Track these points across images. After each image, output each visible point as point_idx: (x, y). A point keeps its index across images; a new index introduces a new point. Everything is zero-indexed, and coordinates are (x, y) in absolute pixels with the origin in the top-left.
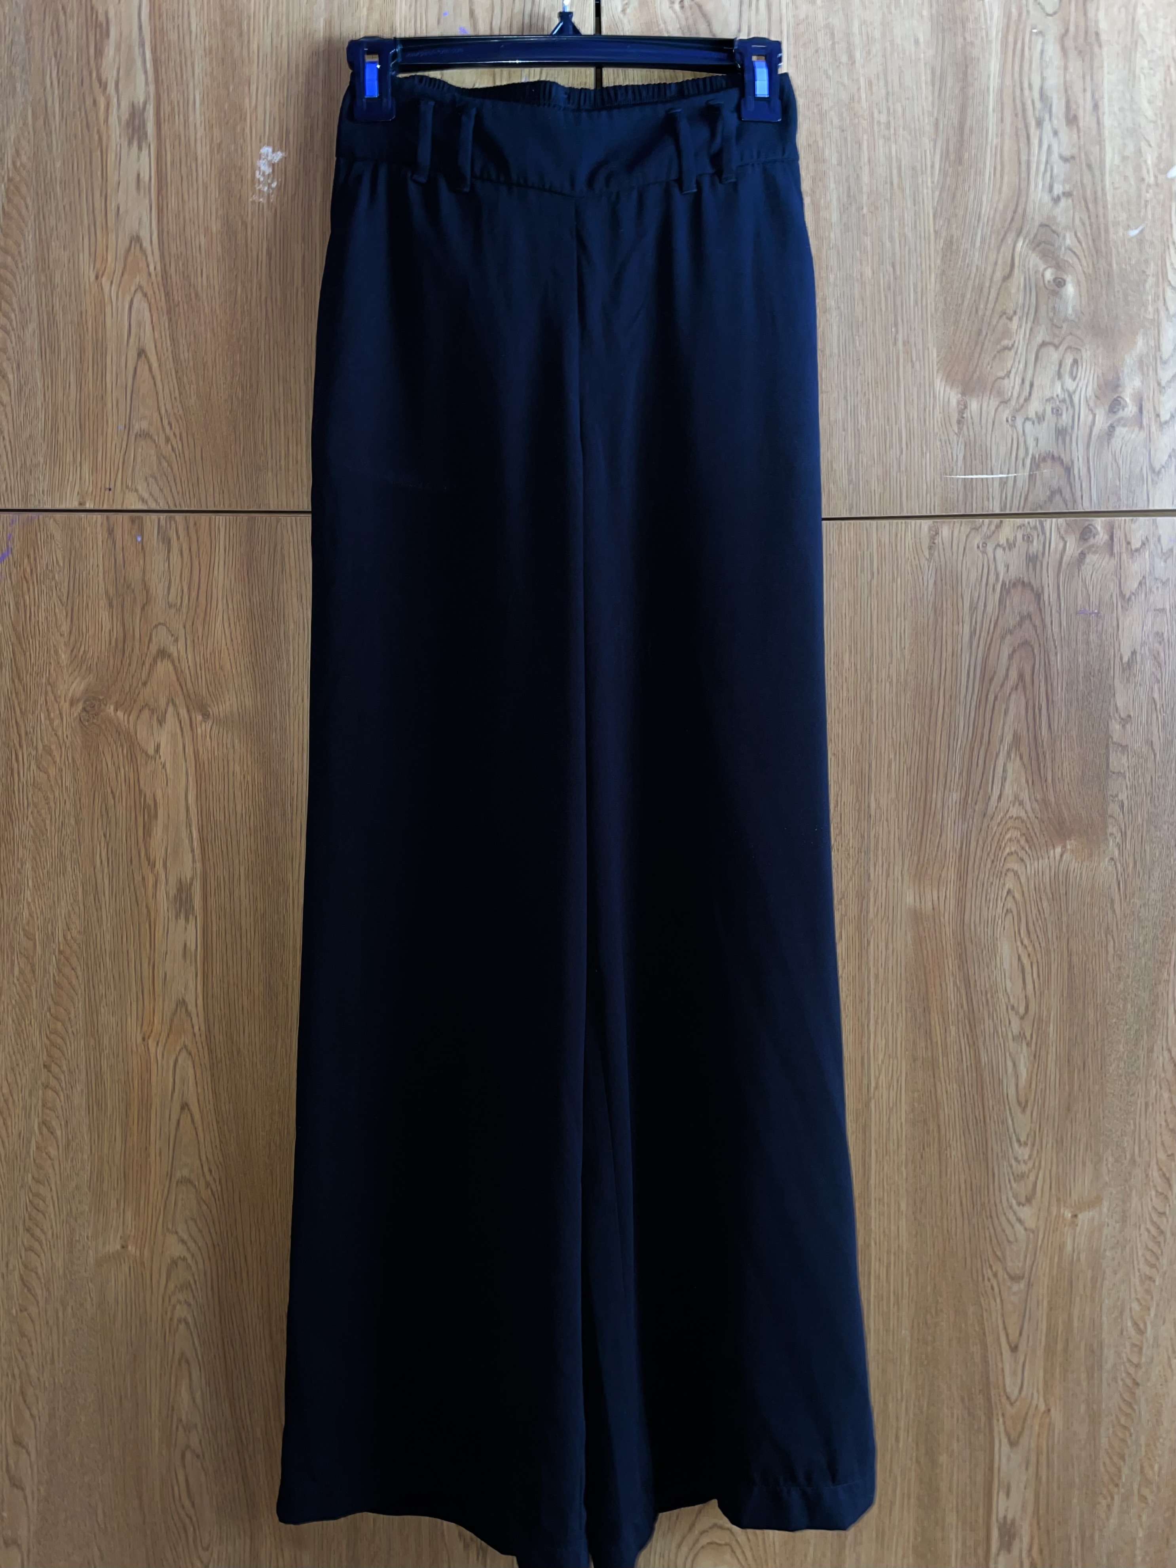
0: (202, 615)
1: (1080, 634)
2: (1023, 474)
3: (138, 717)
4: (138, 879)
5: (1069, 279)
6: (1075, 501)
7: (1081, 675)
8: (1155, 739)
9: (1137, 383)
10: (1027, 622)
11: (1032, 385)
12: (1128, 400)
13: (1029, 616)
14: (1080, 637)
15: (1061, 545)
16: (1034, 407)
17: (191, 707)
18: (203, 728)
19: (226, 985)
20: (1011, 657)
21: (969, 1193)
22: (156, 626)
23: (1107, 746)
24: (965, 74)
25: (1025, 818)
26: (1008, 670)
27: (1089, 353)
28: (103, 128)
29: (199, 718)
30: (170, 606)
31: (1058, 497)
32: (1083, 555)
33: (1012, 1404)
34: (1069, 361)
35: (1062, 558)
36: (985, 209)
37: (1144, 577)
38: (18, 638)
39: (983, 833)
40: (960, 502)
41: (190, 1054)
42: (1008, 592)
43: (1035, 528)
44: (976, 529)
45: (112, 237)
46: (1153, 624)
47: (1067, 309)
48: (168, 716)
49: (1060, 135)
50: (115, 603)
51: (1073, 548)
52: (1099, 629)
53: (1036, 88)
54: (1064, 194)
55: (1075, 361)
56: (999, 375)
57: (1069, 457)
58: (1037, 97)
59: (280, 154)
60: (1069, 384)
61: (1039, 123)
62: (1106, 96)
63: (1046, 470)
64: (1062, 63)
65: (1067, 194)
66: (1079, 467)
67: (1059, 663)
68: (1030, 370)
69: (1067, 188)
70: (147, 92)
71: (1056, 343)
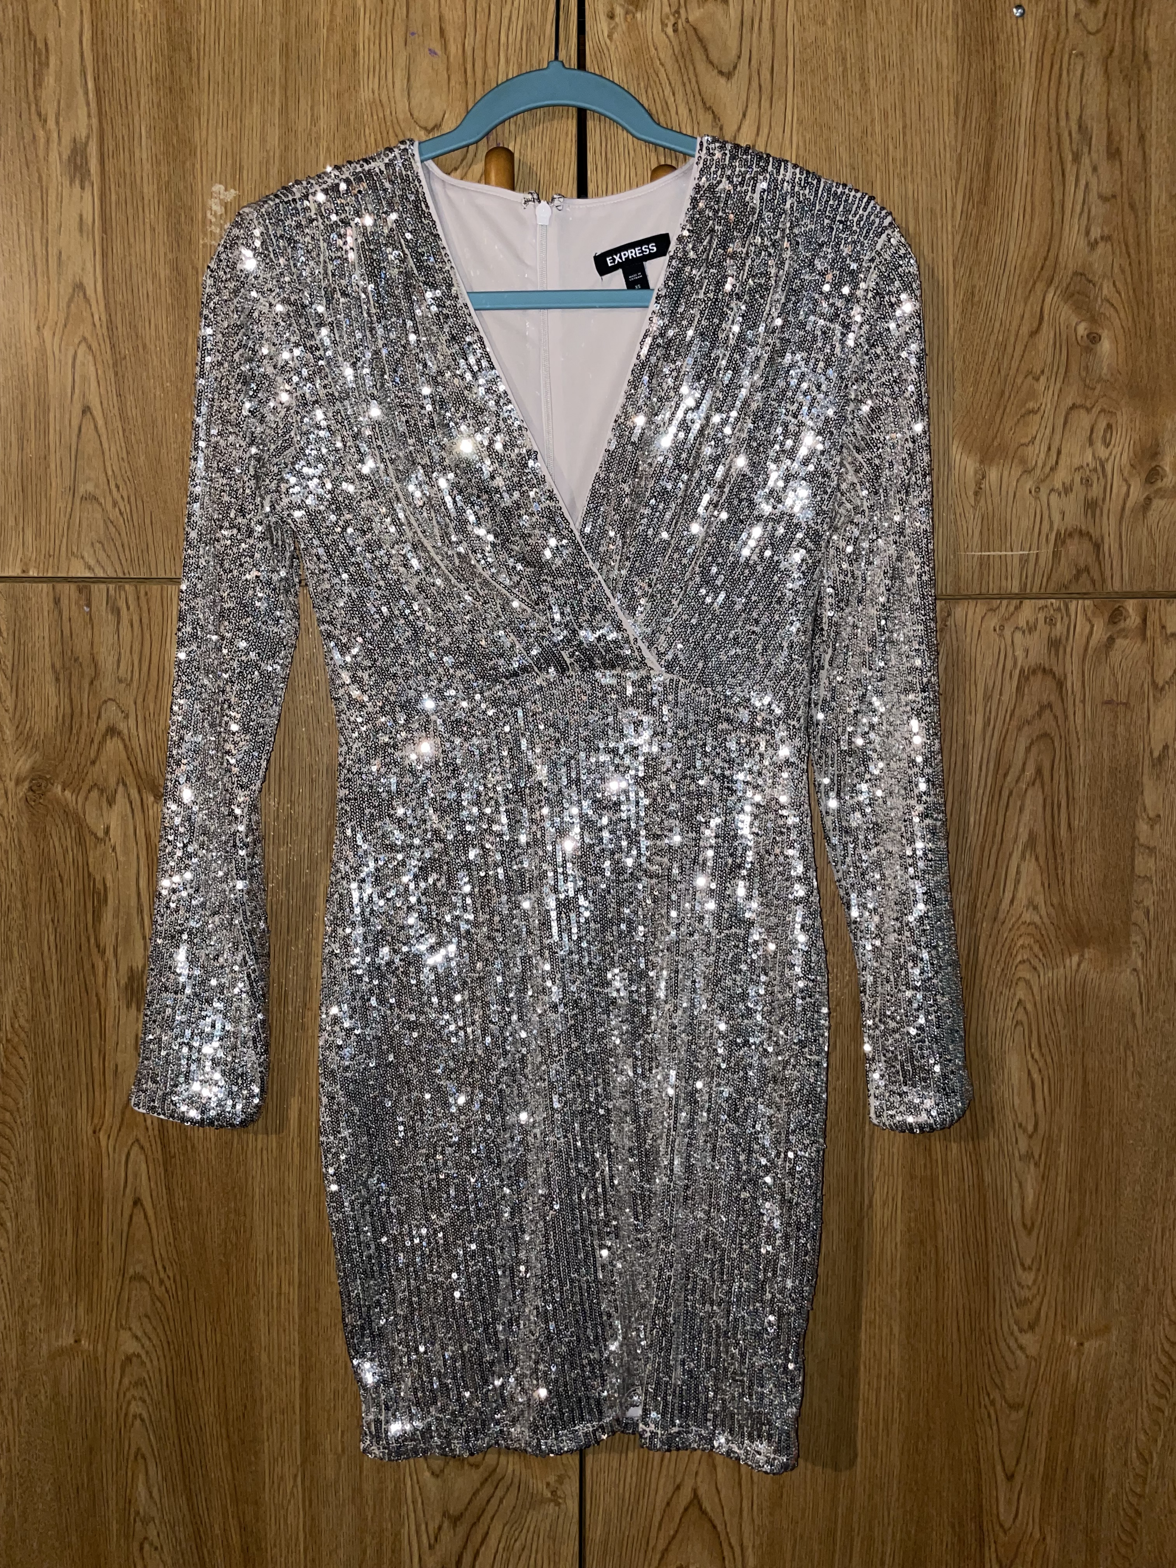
0: (154, 690)
1: (1105, 725)
2: (1047, 551)
3: (87, 797)
4: (88, 966)
6: (1104, 581)
7: (1106, 769)
10: (1048, 711)
11: (1059, 453)
12: (1167, 469)
13: (1050, 706)
14: (1105, 731)
15: (1088, 630)
16: (1061, 476)
17: (142, 786)
18: (155, 808)
20: (1028, 750)
21: (967, 1318)
22: (105, 702)
23: (1133, 848)
25: (1039, 923)
26: (1024, 764)
27: (1125, 417)
28: (43, 165)
29: (151, 799)
30: (120, 681)
31: (1084, 576)
32: (1111, 640)
33: (1005, 1532)
34: (1102, 426)
35: (1088, 642)
36: (1013, 259)
39: (993, 939)
40: (975, 581)
42: (1028, 678)
43: (1059, 609)
44: (993, 610)
47: (1101, 368)
48: (119, 796)
49: (1100, 170)
50: (61, 677)
51: (1100, 632)
52: (1128, 720)
53: (1074, 117)
54: (1102, 238)
55: (1109, 426)
56: (1023, 441)
57: (1098, 533)
58: (1074, 127)
59: (233, 192)
60: (1103, 452)
61: (1077, 158)
62: (1154, 127)
63: (1073, 547)
64: (1105, 88)
65: (1106, 238)
66: (1110, 543)
67: (1081, 758)
68: (1057, 437)
69: (1106, 232)
70: (90, 126)
71: (1089, 405)
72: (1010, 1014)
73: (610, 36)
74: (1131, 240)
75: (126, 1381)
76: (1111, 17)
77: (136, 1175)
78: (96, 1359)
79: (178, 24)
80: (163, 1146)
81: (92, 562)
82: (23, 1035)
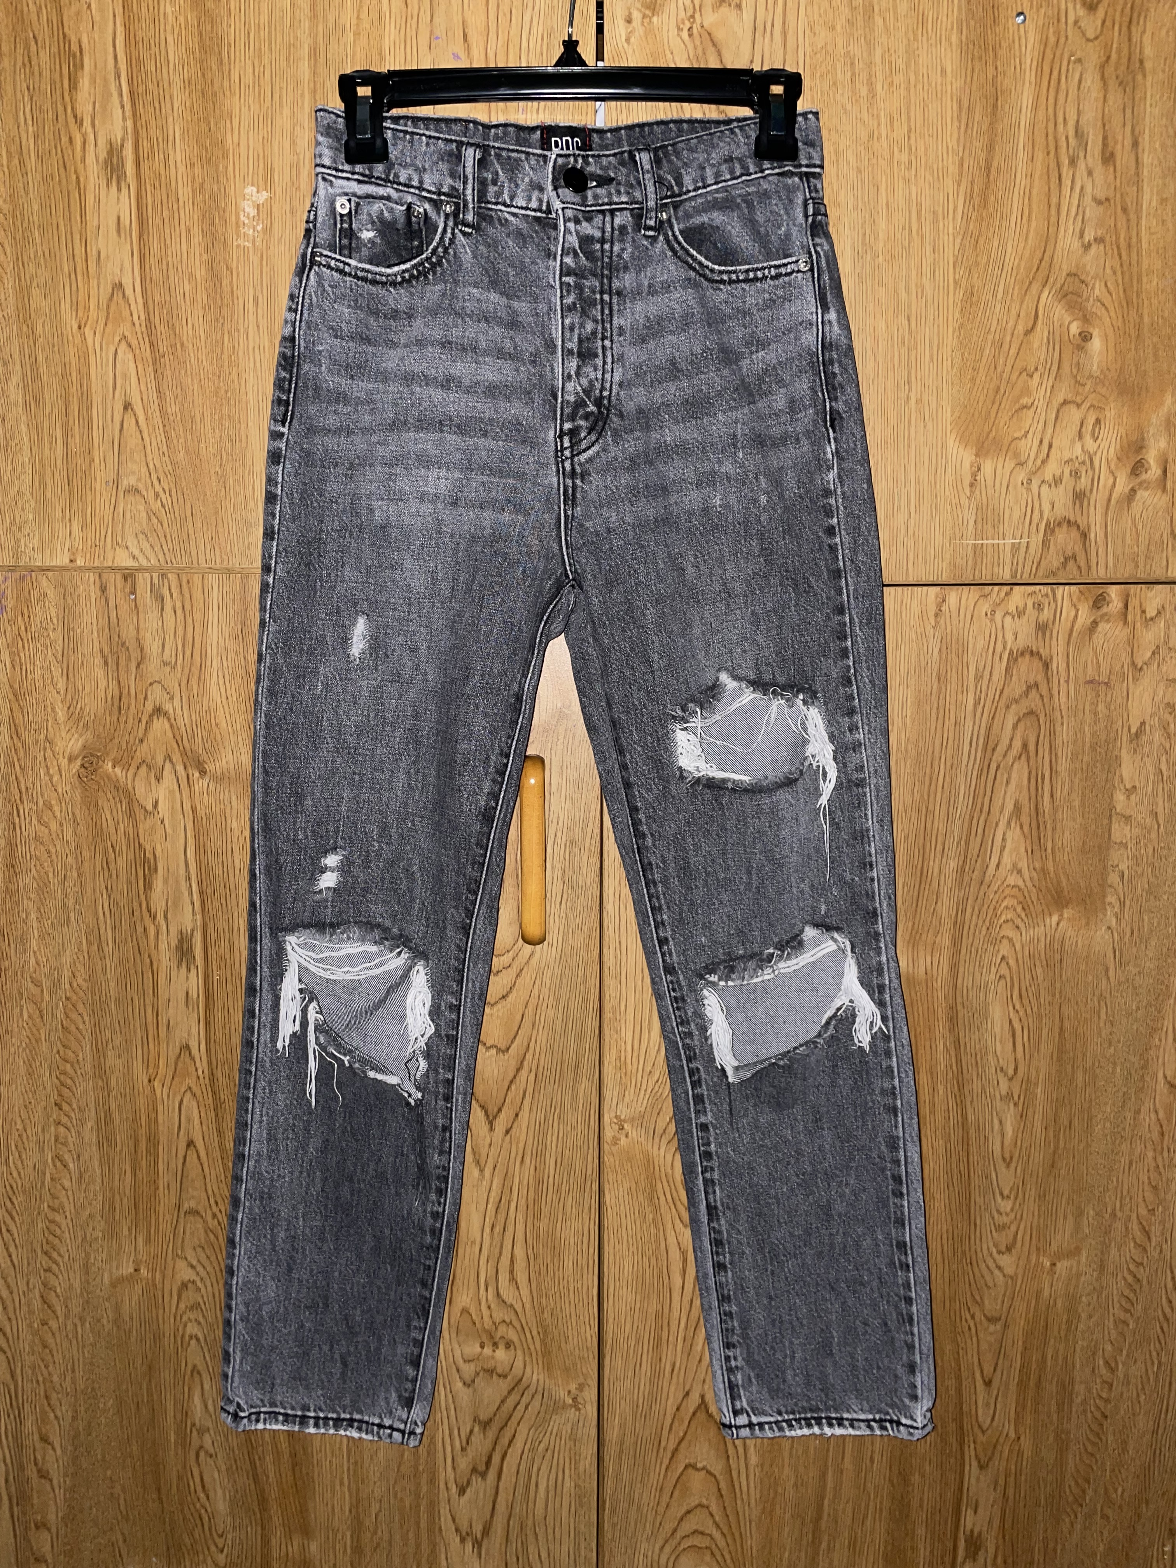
0: (197, 673)
1: (1087, 704)
2: (1037, 540)
3: (135, 774)
4: (140, 930)
5: (1096, 333)
6: (1089, 568)
7: (1088, 745)
8: (1160, 810)
9: (1163, 444)
10: (1034, 691)
11: (1050, 446)
12: (1152, 462)
13: (1036, 685)
14: (1087, 708)
15: (1073, 613)
16: (1052, 468)
17: (188, 764)
18: (201, 784)
19: (227, 1032)
20: (1015, 726)
21: (950, 1242)
22: (151, 684)
23: (1110, 816)
24: (995, 107)
25: (1023, 887)
26: (1011, 740)
27: (1113, 412)
28: (80, 167)
29: (197, 774)
30: (165, 664)
31: (1071, 564)
32: (1095, 623)
33: (983, 1432)
34: (1091, 420)
35: (1073, 626)
36: (1010, 260)
37: (1158, 647)
38: (15, 695)
39: (979, 901)
40: (969, 568)
41: (194, 1095)
42: (1016, 660)
43: (1047, 595)
44: (985, 596)
45: (94, 283)
46: (1164, 696)
47: (1092, 365)
48: (166, 772)
49: (1095, 175)
50: (110, 660)
51: (1084, 616)
52: (1108, 699)
53: (1071, 123)
54: (1095, 240)
55: (1098, 421)
56: (1016, 435)
57: (1085, 522)
58: (1071, 133)
59: (265, 195)
60: (1091, 445)
61: (1073, 162)
62: (1147, 131)
63: (1061, 535)
64: (1101, 95)
65: (1099, 240)
66: (1096, 533)
67: (1064, 733)
68: (1050, 431)
69: (1099, 233)
70: (125, 129)
71: (1079, 402)
72: (994, 970)
73: (628, 40)
74: (1123, 244)
75: (182, 1306)
76: (1108, 23)
77: (189, 1120)
78: (155, 1285)
79: (209, 27)
80: (214, 1093)
81: (136, 552)
82: (81, 994)
